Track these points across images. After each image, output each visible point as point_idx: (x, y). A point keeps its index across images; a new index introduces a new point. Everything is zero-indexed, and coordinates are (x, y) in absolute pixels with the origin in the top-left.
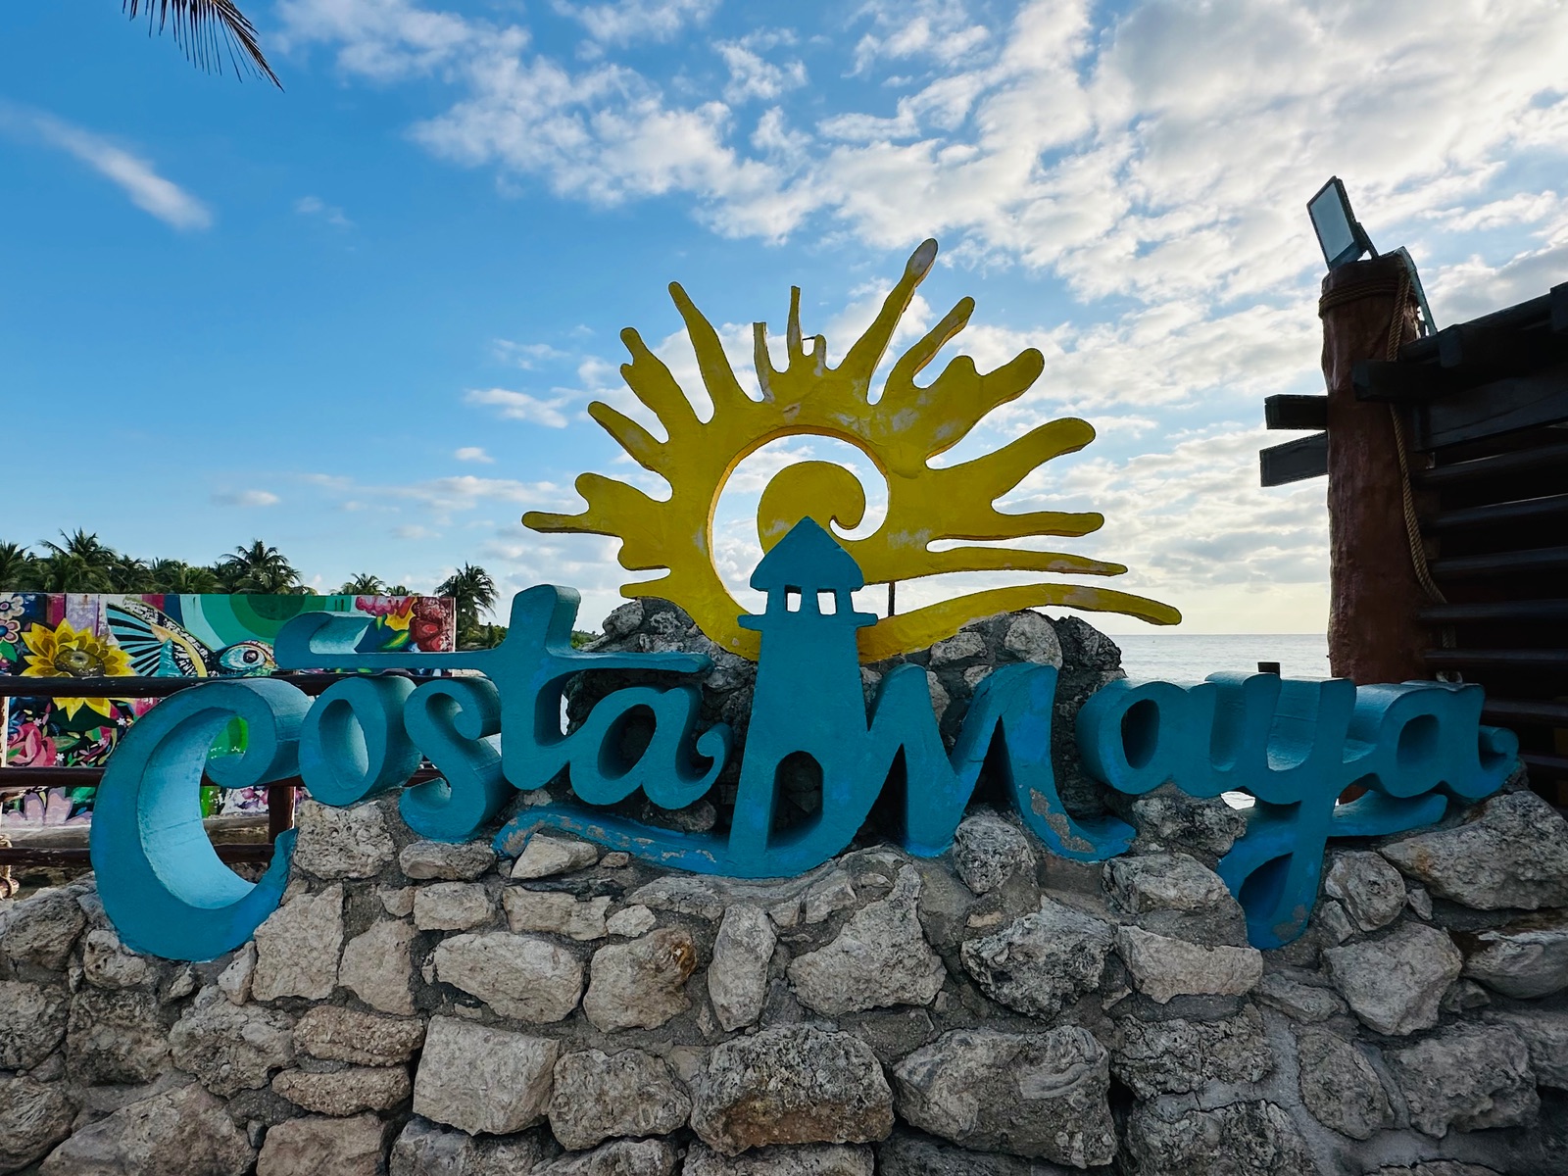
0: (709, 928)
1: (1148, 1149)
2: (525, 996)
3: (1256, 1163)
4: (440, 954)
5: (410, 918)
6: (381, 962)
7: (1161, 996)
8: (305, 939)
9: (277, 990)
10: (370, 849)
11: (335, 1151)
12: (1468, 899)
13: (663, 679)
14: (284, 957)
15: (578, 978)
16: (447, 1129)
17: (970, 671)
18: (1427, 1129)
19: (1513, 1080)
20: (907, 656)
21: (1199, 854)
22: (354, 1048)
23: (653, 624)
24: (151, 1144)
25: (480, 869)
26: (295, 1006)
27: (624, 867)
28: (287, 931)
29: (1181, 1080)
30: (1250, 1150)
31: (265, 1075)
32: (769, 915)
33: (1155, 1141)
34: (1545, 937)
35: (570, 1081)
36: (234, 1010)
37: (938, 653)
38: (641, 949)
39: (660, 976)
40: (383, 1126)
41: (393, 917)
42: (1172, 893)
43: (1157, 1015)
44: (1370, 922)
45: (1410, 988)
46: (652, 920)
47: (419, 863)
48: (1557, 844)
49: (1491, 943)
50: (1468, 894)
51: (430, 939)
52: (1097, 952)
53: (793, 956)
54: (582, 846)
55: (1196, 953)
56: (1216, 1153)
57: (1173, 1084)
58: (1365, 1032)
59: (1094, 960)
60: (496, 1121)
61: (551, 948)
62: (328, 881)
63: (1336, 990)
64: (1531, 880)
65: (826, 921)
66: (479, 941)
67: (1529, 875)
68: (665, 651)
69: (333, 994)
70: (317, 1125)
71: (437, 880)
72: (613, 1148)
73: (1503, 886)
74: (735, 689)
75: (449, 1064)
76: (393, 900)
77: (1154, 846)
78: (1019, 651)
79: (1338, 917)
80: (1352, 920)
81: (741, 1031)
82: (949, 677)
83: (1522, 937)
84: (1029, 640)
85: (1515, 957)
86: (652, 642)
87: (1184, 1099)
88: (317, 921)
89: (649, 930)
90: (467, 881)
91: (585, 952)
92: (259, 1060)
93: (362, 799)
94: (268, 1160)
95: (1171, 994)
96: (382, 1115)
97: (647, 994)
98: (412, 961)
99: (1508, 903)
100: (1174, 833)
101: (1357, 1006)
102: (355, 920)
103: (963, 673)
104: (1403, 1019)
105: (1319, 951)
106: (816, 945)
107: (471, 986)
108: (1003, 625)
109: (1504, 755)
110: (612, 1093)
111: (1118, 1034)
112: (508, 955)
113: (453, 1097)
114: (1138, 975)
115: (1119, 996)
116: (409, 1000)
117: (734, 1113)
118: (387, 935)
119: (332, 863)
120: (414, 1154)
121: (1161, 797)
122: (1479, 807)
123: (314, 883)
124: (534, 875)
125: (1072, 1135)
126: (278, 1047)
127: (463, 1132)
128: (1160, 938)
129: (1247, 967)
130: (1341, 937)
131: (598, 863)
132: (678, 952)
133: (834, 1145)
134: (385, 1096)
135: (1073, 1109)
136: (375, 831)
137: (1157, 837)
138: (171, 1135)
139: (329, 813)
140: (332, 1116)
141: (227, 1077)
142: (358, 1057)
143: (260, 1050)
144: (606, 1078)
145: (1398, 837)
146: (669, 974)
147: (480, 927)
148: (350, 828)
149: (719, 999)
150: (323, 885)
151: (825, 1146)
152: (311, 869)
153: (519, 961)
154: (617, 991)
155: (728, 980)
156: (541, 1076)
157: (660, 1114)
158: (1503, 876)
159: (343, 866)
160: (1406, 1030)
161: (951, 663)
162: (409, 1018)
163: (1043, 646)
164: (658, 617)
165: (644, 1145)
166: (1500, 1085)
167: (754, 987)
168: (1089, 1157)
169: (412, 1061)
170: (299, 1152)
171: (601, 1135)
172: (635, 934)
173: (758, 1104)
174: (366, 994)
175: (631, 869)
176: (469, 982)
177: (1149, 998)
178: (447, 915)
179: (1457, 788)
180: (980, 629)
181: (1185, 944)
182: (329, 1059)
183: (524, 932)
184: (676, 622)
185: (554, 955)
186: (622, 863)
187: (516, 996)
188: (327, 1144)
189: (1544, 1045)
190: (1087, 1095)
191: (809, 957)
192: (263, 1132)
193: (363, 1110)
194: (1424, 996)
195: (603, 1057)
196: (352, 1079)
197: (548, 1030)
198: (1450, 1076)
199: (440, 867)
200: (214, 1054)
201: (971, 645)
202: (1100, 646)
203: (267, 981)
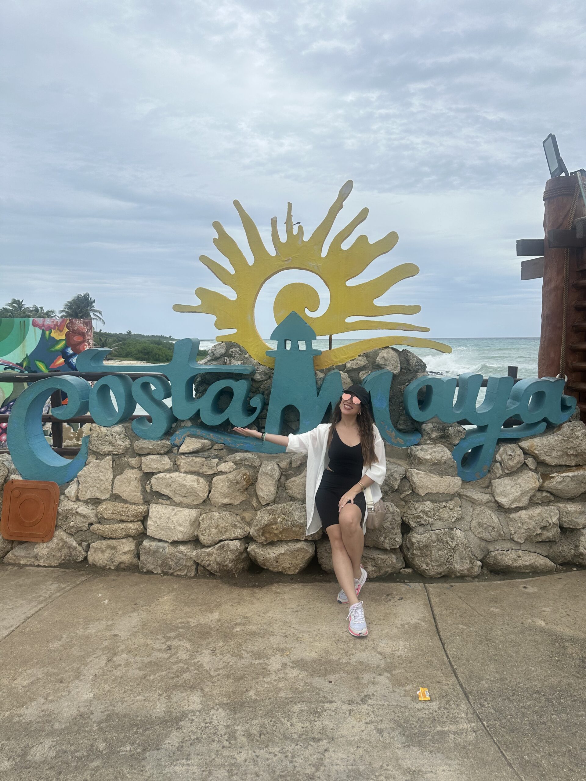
0: (256, 469)
1: (413, 544)
2: (187, 495)
3: (449, 547)
4: (153, 480)
5: (140, 468)
6: (130, 484)
7: (422, 493)
8: (99, 477)
9: (88, 496)
10: (121, 443)
11: (118, 550)
12: (547, 462)
13: (236, 376)
14: (90, 483)
15: (207, 488)
16: (160, 540)
17: (361, 373)
18: (516, 540)
19: (550, 523)
20: (336, 366)
21: (446, 445)
22: (121, 515)
23: (230, 353)
24: (47, 550)
25: (166, 450)
26: (96, 502)
27: (222, 449)
28: (91, 473)
29: (425, 520)
30: (448, 543)
31: (87, 526)
32: (278, 465)
33: (414, 540)
34: (571, 474)
35: (205, 522)
36: (72, 503)
37: (348, 365)
38: (231, 476)
39: (238, 485)
40: (135, 542)
41: (133, 468)
42: (429, 457)
43: (420, 499)
44: (508, 470)
45: (517, 492)
46: (235, 467)
47: (142, 447)
48: (581, 440)
49: (553, 477)
50: (548, 459)
51: (149, 475)
52: (397, 476)
53: (287, 479)
54: (206, 441)
55: (436, 478)
56: (435, 544)
57: (423, 522)
58: (499, 507)
59: (396, 479)
60: (179, 537)
61: (196, 477)
62: (105, 455)
63: (492, 494)
64: (572, 454)
65: (299, 467)
66: (168, 476)
67: (572, 452)
68: (236, 365)
69: (110, 497)
70: (110, 542)
71: (149, 454)
72: (223, 543)
73: (562, 456)
74: (265, 380)
75: (160, 518)
76: (133, 461)
77: (428, 442)
78: (382, 365)
79: (498, 468)
80: (503, 470)
81: (268, 505)
82: (353, 375)
83: (564, 474)
84: (386, 360)
85: (560, 482)
86: (230, 360)
87: (426, 527)
88: (103, 470)
89: (234, 470)
90: (161, 454)
91: (210, 478)
92: (85, 520)
93: (116, 424)
94: (92, 555)
95: (426, 492)
96: (134, 538)
97: (233, 492)
98: (141, 484)
99: (564, 463)
100: (436, 437)
101: (497, 499)
102: (118, 470)
103: (358, 373)
104: (513, 502)
105: (491, 481)
106: (296, 475)
107: (166, 492)
108: (376, 353)
109: (571, 407)
110: (222, 525)
111: (406, 507)
112: (180, 480)
113: (162, 529)
114: (414, 486)
115: (407, 493)
116: (141, 498)
117: (265, 529)
118: (131, 475)
119: (107, 448)
120: (149, 548)
121: (432, 423)
122: (560, 427)
123: (99, 455)
124: (188, 452)
125: (385, 538)
126: (92, 515)
127: (166, 542)
128: (422, 473)
129: (455, 484)
130: (498, 475)
131: (212, 448)
132: (245, 477)
133: (300, 541)
134: (136, 531)
135: (386, 529)
136: (122, 436)
137: (430, 438)
138: (54, 546)
139: (103, 429)
140: (115, 539)
141: (73, 526)
142: (124, 518)
143: (85, 517)
144: (219, 520)
145: (526, 438)
146: (241, 485)
147: (169, 471)
148: (112, 435)
149: (260, 494)
150: (103, 457)
151: (298, 541)
152: (98, 451)
153: (184, 482)
154: (223, 491)
155: (263, 487)
156: (195, 521)
157: (239, 531)
158: (561, 453)
159: (111, 449)
160: (513, 506)
161: (354, 370)
162: (142, 505)
163: (392, 362)
164: (231, 350)
165: (234, 541)
166: (544, 525)
167: (273, 489)
168: (391, 545)
169: (144, 518)
170: (103, 552)
171: (217, 539)
172: (228, 471)
173: (274, 527)
174: (124, 496)
175: (225, 450)
176: (165, 490)
177: (418, 494)
178: (155, 466)
179: (551, 420)
180: (366, 355)
181: (432, 475)
182: (112, 519)
183: (186, 472)
184: (240, 352)
185: (198, 480)
186: (221, 448)
187: (183, 495)
188: (114, 548)
189: (566, 513)
190: (391, 524)
191: (293, 479)
192: (88, 546)
193: (127, 536)
194: (522, 495)
195: (218, 514)
196: (122, 525)
197: (196, 507)
198: (526, 522)
199: (151, 449)
200: (66, 519)
201: (362, 362)
202: (416, 362)
203: (84, 493)
